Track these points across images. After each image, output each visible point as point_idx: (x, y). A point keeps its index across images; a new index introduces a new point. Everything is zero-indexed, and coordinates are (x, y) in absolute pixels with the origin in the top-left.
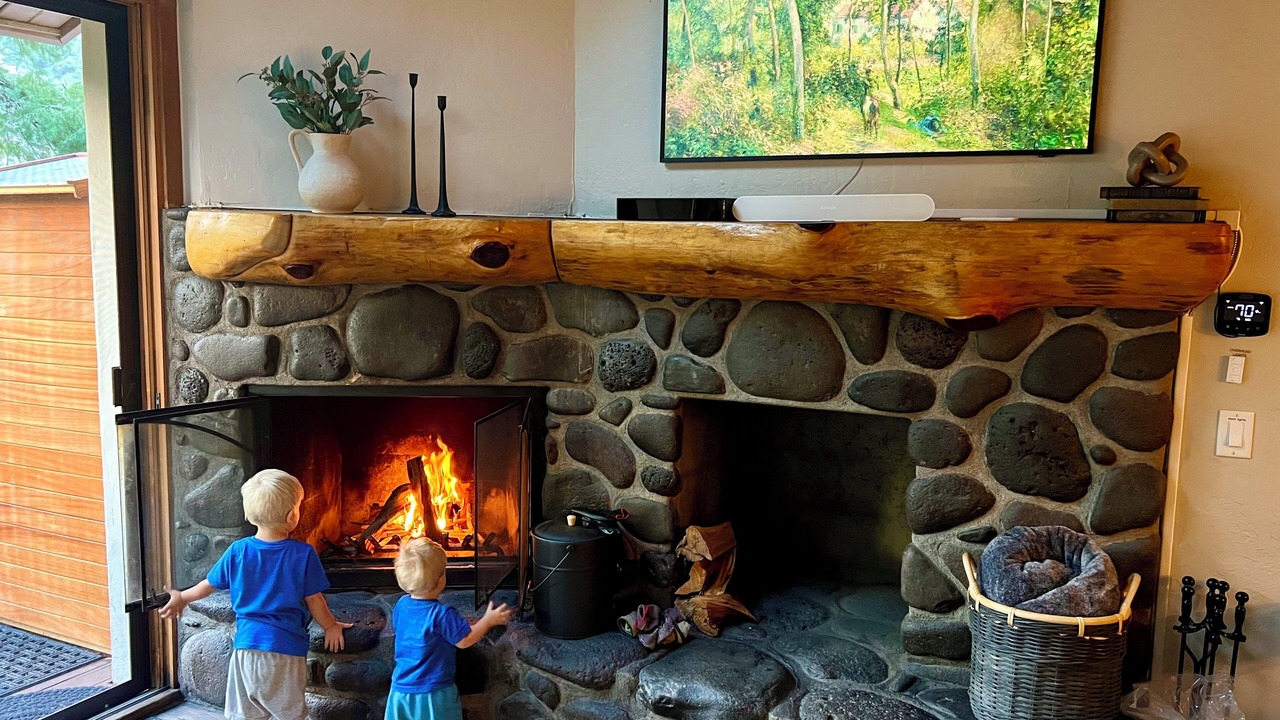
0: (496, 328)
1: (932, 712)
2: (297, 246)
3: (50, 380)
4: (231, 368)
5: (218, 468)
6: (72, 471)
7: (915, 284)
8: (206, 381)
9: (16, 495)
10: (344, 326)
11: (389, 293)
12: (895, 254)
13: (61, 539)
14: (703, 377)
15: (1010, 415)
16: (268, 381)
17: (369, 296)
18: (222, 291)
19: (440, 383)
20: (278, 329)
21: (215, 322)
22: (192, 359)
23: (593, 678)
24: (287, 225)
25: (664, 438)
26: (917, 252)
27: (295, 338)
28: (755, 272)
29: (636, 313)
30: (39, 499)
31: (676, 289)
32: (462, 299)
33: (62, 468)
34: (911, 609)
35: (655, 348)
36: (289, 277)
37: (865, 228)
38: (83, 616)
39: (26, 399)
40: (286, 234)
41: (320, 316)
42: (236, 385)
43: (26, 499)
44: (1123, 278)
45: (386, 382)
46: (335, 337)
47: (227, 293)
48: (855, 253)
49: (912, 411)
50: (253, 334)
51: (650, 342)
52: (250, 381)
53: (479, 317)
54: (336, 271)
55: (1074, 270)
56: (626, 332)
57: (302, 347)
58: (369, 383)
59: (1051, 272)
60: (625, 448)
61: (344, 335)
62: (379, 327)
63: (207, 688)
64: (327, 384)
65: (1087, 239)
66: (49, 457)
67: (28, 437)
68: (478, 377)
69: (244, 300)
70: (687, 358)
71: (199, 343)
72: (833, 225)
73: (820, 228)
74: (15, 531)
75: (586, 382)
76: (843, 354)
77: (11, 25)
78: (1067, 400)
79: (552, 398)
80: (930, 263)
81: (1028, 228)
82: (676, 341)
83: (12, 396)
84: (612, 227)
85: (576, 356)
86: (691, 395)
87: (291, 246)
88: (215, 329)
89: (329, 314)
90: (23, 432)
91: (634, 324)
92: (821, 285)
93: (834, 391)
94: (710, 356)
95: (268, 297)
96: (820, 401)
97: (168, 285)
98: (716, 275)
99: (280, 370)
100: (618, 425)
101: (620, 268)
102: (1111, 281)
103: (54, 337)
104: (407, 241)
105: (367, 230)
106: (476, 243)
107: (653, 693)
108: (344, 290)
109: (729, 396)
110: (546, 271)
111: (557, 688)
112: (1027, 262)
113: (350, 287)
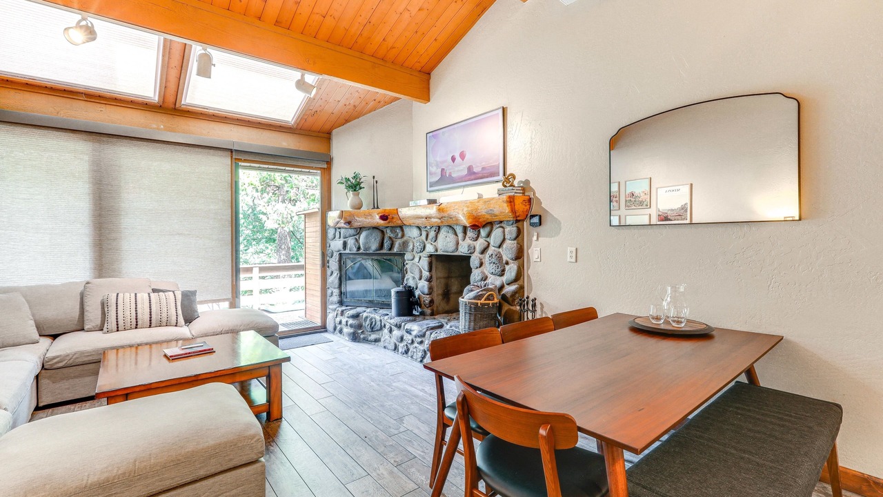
0: (392, 238)
4: (337, 249)
5: (335, 273)
7: (459, 217)
8: (333, 253)
10: (359, 238)
11: (369, 229)
12: (453, 210)
14: (434, 248)
15: (489, 253)
16: (344, 252)
17: (364, 230)
19: (380, 252)
20: (346, 239)
22: (330, 247)
23: (397, 325)
24: (342, 213)
25: (427, 265)
27: (349, 241)
28: (433, 218)
29: (421, 232)
32: (384, 230)
35: (425, 241)
36: (345, 226)
37: (448, 204)
40: (341, 215)
41: (354, 236)
42: (338, 253)
44: (495, 211)
45: (368, 252)
46: (357, 240)
47: (337, 231)
48: (446, 210)
49: (471, 254)
50: (341, 240)
51: (424, 239)
52: (341, 252)
53: (388, 235)
54: (356, 224)
55: (485, 210)
56: (420, 237)
57: (350, 243)
58: (364, 252)
59: (482, 212)
60: (420, 269)
61: (359, 240)
62: (366, 238)
64: (356, 252)
65: (486, 202)
68: (388, 251)
69: (340, 232)
70: (431, 243)
71: (331, 243)
75: (413, 251)
76: (458, 239)
78: (500, 248)
79: (406, 256)
80: (459, 212)
82: (429, 239)
84: (407, 209)
85: (410, 245)
86: (432, 253)
87: (343, 218)
88: (335, 239)
89: (356, 235)
91: (421, 235)
93: (458, 249)
94: (435, 242)
95: (344, 231)
96: (456, 252)
97: (327, 230)
98: (428, 219)
99: (346, 249)
100: (419, 263)
102: (494, 213)
104: (367, 215)
105: (358, 213)
106: (380, 215)
107: (406, 328)
109: (439, 253)
110: (399, 222)
111: (391, 328)
112: (477, 209)
113: (360, 228)
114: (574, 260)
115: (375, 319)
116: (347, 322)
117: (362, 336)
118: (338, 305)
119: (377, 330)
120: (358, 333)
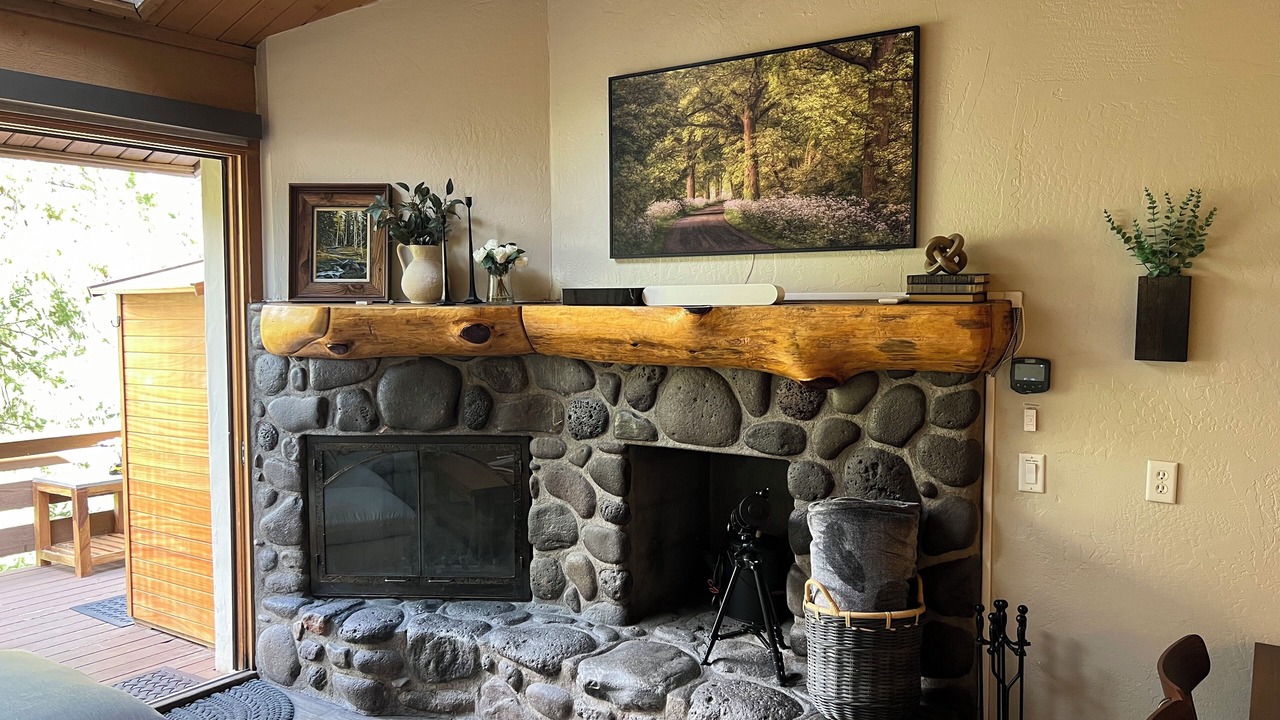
0: (490, 391)
1: (797, 699)
2: (334, 330)
3: (181, 433)
4: (294, 421)
5: (284, 498)
6: (193, 504)
7: (772, 353)
8: (276, 432)
9: (157, 524)
10: (375, 390)
11: (408, 363)
12: (755, 331)
13: (185, 558)
14: (641, 428)
15: (860, 458)
16: (320, 432)
17: (394, 366)
18: (288, 363)
19: (447, 433)
20: (327, 393)
21: (283, 389)
22: (266, 415)
23: (545, 666)
24: (326, 315)
25: (614, 476)
26: (769, 329)
27: (339, 399)
28: (664, 346)
29: (593, 377)
30: (171, 526)
31: (615, 358)
32: (463, 367)
33: (188, 502)
34: (796, 617)
35: (608, 405)
36: (331, 353)
37: (733, 311)
38: (200, 618)
39: (164, 448)
40: (325, 321)
41: (357, 382)
42: (297, 435)
43: (163, 527)
44: (918, 347)
45: (406, 433)
46: (368, 398)
47: (291, 366)
48: (727, 330)
49: (788, 454)
50: (309, 396)
51: (604, 400)
52: (307, 432)
53: (476, 381)
54: (366, 349)
55: (881, 342)
56: (587, 392)
57: (343, 406)
58: (394, 434)
59: (866, 344)
60: (588, 485)
61: (375, 396)
62: (400, 390)
63: (274, 670)
64: (362, 434)
65: (887, 318)
66: (179, 493)
67: (165, 478)
68: (476, 429)
69: (303, 370)
70: (630, 412)
71: (273, 403)
72: (711, 308)
73: (701, 311)
74: (155, 552)
75: (559, 432)
76: (740, 408)
77: (157, 166)
78: (901, 445)
79: (533, 446)
80: (779, 338)
81: (844, 310)
82: (623, 400)
83: (155, 446)
84: (563, 311)
85: (551, 411)
86: (634, 443)
87: (330, 330)
88: (282, 392)
89: (364, 380)
90: (162, 474)
91: (592, 386)
92: (710, 354)
93: (734, 438)
94: (646, 411)
95: (319, 368)
96: (725, 446)
97: (251, 360)
98: (639, 347)
99: (329, 423)
100: (582, 467)
101: (573, 342)
102: (910, 350)
103: (183, 400)
104: (413, 325)
105: (384, 317)
106: (465, 325)
107: (585, 679)
108: (375, 362)
109: (660, 443)
110: (522, 345)
111: (520, 674)
112: (846, 336)
113: (379, 360)
114: (1169, 496)
115: (453, 643)
116: (348, 654)
117: (404, 697)
118: (297, 599)
119: (462, 678)
120: (390, 689)
